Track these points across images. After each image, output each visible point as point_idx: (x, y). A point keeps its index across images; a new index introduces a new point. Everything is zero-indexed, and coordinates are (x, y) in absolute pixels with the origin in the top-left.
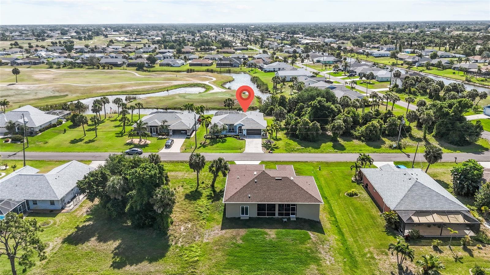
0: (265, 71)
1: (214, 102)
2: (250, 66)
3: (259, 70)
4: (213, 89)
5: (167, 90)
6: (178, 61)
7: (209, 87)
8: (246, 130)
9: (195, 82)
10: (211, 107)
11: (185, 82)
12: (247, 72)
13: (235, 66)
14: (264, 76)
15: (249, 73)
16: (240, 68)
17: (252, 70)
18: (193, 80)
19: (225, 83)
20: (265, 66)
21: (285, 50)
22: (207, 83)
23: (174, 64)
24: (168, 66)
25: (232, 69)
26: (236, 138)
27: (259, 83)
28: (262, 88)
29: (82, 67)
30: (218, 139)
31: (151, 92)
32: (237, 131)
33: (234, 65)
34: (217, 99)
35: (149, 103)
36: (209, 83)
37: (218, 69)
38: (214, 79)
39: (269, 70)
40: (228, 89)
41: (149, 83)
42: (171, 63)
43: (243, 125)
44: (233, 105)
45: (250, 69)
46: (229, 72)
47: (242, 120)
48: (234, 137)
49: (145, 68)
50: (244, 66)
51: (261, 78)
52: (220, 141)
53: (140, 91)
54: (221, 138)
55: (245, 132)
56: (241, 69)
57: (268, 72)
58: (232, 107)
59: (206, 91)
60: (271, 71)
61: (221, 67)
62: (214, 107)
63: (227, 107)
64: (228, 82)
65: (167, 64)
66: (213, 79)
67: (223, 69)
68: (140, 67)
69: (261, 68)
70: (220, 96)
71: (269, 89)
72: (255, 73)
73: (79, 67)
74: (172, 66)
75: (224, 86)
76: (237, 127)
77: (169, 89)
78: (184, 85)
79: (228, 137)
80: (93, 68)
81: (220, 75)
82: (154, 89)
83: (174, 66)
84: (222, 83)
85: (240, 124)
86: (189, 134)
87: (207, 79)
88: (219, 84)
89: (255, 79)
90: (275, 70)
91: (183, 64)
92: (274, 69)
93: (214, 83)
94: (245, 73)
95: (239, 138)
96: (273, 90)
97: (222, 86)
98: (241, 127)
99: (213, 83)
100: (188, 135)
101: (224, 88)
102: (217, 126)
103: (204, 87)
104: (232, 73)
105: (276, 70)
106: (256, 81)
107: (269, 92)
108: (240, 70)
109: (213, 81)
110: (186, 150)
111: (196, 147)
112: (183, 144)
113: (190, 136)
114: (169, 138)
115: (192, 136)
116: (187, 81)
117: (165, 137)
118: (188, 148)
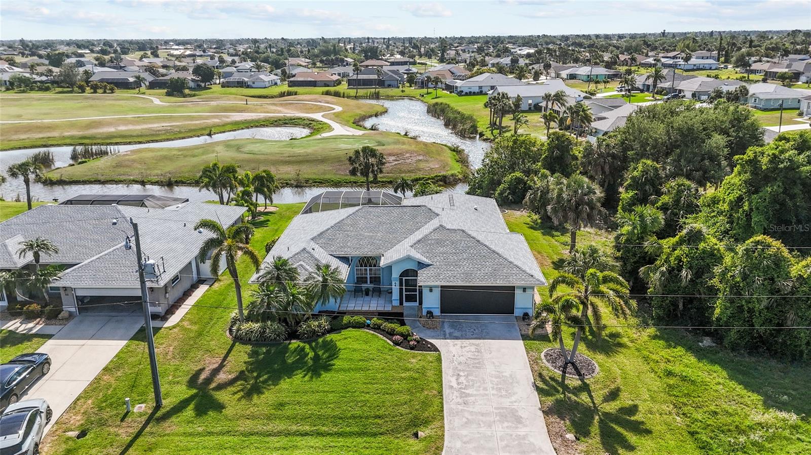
0: (460, 94)
1: (323, 160)
2: (423, 84)
3: (445, 92)
4: (330, 129)
5: (208, 132)
6: (262, 77)
7: (321, 126)
8: (437, 293)
9: (288, 115)
10: (314, 177)
11: (262, 115)
12: (418, 97)
13: (389, 86)
14: (458, 102)
15: (422, 98)
16: (401, 89)
17: (428, 93)
18: (286, 111)
19: (364, 118)
20: (459, 83)
21: (491, 62)
22: (318, 116)
23: (254, 83)
24: (242, 87)
25: (383, 91)
26: (390, 334)
27: (451, 115)
28: (460, 127)
29: (47, 89)
30: (295, 344)
31: (164, 137)
32: (396, 289)
33: (387, 83)
34: (333, 154)
35: (127, 166)
36: (323, 116)
37: (352, 92)
38: (338, 109)
39: (468, 91)
40: (372, 129)
41: (171, 117)
42: (246, 79)
43: (421, 265)
44: (381, 172)
45: (425, 91)
46: (377, 96)
47: (418, 235)
48: (377, 328)
49: (187, 91)
50: (411, 86)
51: (452, 105)
52: (299, 364)
53: (133, 136)
54: (311, 337)
55: (432, 301)
56: (403, 91)
57: (467, 94)
58: (375, 177)
59: (312, 134)
60: (475, 94)
61: (357, 89)
62: (322, 177)
63: (360, 178)
64: (371, 116)
65: (238, 82)
66: (334, 109)
67: (361, 92)
68: (175, 89)
69: (450, 88)
70: (343, 146)
71: (480, 130)
72: (436, 98)
73: (40, 89)
74: (248, 87)
75: (361, 123)
76: (396, 274)
77: (213, 130)
78: (257, 121)
79: (346, 327)
80: (71, 92)
81: (353, 102)
82: (176, 129)
83: (254, 86)
84: (357, 118)
85: (409, 258)
86: (160, 310)
87: (320, 109)
88: (348, 119)
89: (438, 108)
90: (481, 91)
91: (276, 84)
92: (480, 87)
93: (337, 117)
94: (411, 98)
95: (405, 336)
96: (492, 131)
97: (358, 123)
98: (415, 273)
99: (333, 116)
100: (155, 317)
101: (361, 128)
102: (292, 274)
103: (308, 126)
104: (382, 99)
105: (484, 90)
106: (443, 111)
107: (481, 135)
108: (401, 94)
109: (334, 114)
110: (83, 434)
111: (158, 406)
112: (97, 379)
113: (164, 318)
114: (49, 337)
115: (173, 320)
116: (268, 112)
117: (35, 326)
118: (102, 423)
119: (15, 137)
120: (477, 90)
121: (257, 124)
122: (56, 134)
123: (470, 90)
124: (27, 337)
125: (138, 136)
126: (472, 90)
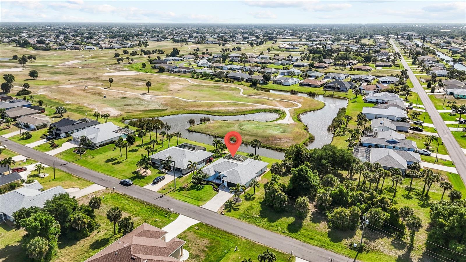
0: (366, 102)
4: (284, 118)
5: (244, 114)
7: (282, 116)
8: (226, 182)
14: (356, 108)
18: (279, 105)
22: (287, 110)
25: (336, 93)
29: (213, 79)
30: (199, 185)
33: (341, 89)
36: (289, 110)
37: (323, 92)
38: (300, 106)
42: (283, 81)
45: (355, 96)
47: (230, 170)
48: (213, 186)
49: (258, 85)
52: (197, 188)
53: (221, 113)
54: (202, 184)
57: (369, 102)
59: (276, 120)
61: (327, 90)
64: (311, 111)
65: (279, 82)
66: (298, 106)
68: (254, 84)
73: (211, 79)
74: (282, 84)
77: (246, 113)
79: (209, 184)
80: (220, 81)
83: (285, 84)
85: (223, 174)
86: (184, 173)
88: (298, 112)
90: (377, 102)
91: (296, 83)
95: (216, 188)
97: (299, 115)
103: (280, 114)
105: (379, 101)
108: (345, 96)
109: (295, 109)
110: (164, 189)
111: (175, 189)
112: (170, 182)
113: (184, 175)
114: (167, 174)
115: (186, 176)
116: (271, 105)
117: (166, 171)
118: (167, 189)
119: (190, 109)
120: (375, 101)
121: (264, 111)
122: (201, 109)
123: (371, 100)
124: (164, 173)
125: (223, 113)
126: (372, 101)
